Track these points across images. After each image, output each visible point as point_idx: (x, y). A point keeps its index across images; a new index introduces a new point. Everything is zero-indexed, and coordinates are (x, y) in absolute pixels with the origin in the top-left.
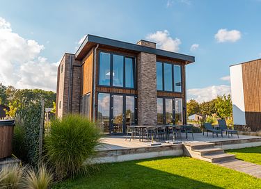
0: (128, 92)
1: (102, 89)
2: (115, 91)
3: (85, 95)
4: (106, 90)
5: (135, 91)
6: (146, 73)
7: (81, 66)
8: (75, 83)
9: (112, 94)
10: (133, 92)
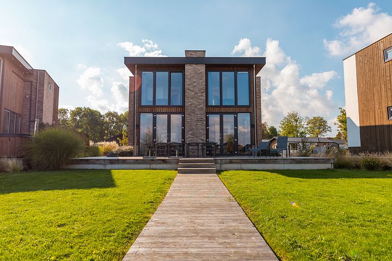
1: (145, 109)
2: (158, 110)
4: (148, 110)
5: (182, 109)
6: (191, 87)
9: (155, 113)
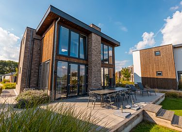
0: (82, 62)
2: (72, 60)
3: (44, 63)
4: (64, 59)
5: (86, 62)
6: (95, 48)
7: (41, 40)
8: (35, 53)
9: (69, 63)
10: (85, 62)
